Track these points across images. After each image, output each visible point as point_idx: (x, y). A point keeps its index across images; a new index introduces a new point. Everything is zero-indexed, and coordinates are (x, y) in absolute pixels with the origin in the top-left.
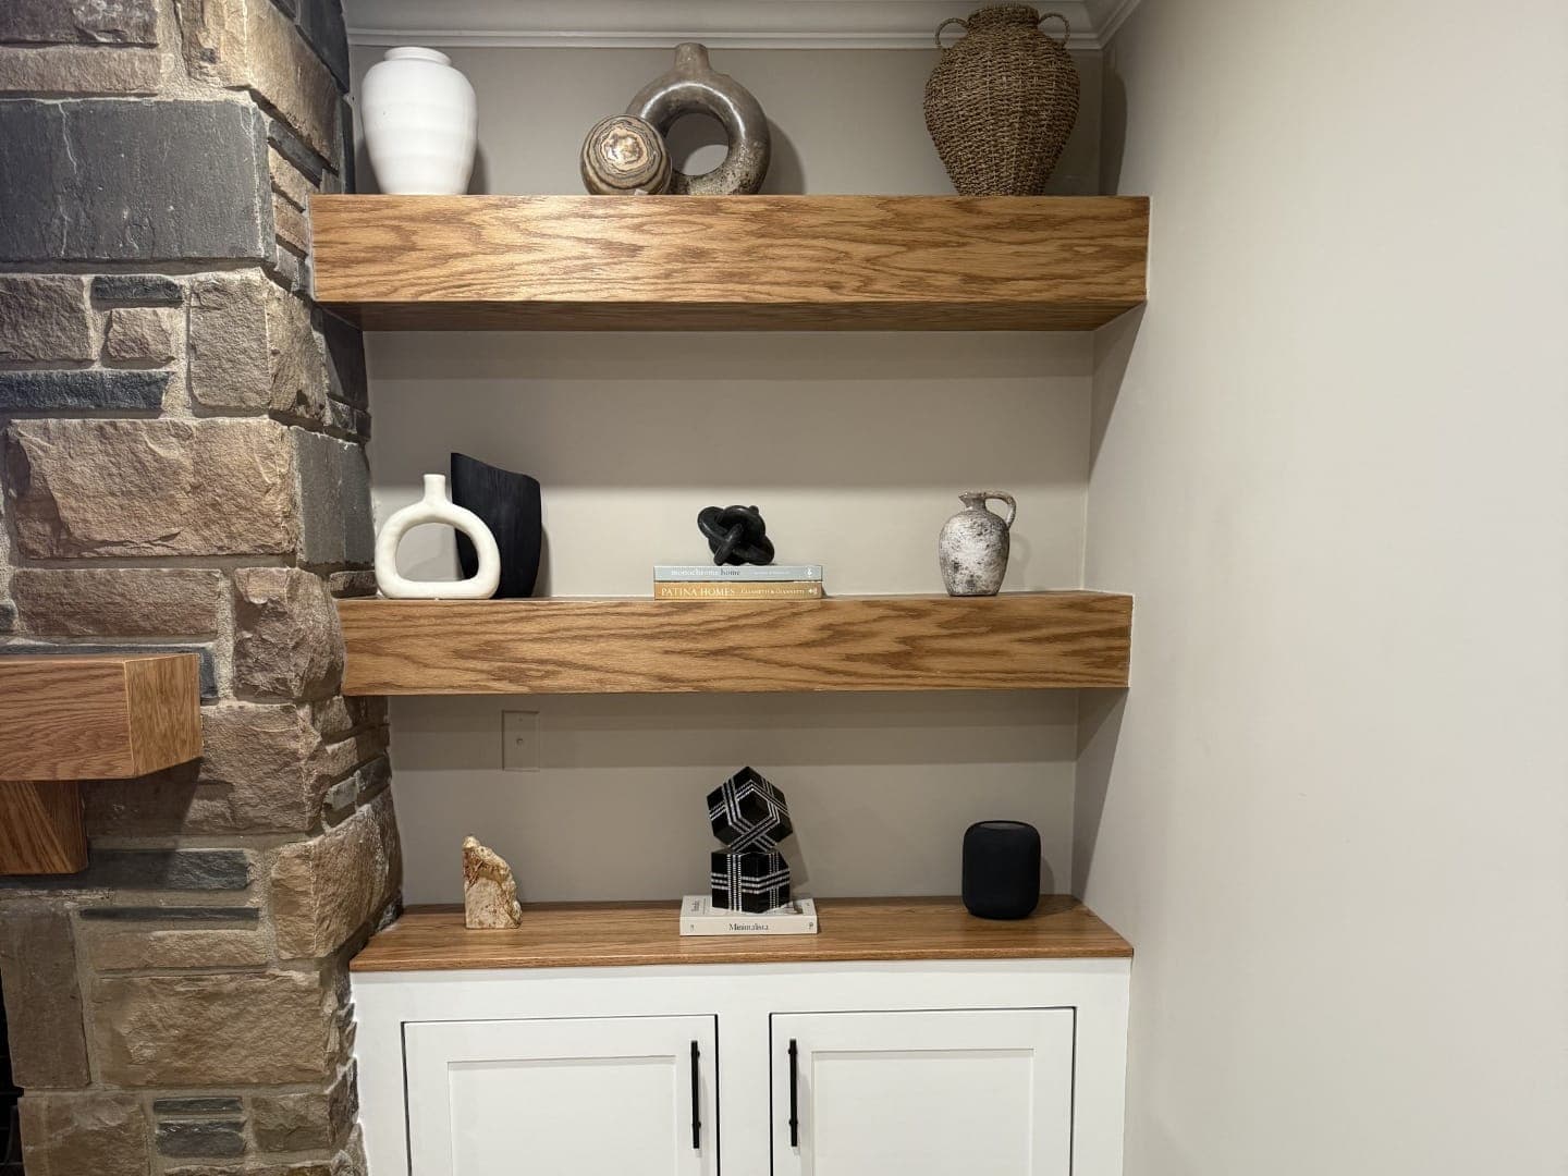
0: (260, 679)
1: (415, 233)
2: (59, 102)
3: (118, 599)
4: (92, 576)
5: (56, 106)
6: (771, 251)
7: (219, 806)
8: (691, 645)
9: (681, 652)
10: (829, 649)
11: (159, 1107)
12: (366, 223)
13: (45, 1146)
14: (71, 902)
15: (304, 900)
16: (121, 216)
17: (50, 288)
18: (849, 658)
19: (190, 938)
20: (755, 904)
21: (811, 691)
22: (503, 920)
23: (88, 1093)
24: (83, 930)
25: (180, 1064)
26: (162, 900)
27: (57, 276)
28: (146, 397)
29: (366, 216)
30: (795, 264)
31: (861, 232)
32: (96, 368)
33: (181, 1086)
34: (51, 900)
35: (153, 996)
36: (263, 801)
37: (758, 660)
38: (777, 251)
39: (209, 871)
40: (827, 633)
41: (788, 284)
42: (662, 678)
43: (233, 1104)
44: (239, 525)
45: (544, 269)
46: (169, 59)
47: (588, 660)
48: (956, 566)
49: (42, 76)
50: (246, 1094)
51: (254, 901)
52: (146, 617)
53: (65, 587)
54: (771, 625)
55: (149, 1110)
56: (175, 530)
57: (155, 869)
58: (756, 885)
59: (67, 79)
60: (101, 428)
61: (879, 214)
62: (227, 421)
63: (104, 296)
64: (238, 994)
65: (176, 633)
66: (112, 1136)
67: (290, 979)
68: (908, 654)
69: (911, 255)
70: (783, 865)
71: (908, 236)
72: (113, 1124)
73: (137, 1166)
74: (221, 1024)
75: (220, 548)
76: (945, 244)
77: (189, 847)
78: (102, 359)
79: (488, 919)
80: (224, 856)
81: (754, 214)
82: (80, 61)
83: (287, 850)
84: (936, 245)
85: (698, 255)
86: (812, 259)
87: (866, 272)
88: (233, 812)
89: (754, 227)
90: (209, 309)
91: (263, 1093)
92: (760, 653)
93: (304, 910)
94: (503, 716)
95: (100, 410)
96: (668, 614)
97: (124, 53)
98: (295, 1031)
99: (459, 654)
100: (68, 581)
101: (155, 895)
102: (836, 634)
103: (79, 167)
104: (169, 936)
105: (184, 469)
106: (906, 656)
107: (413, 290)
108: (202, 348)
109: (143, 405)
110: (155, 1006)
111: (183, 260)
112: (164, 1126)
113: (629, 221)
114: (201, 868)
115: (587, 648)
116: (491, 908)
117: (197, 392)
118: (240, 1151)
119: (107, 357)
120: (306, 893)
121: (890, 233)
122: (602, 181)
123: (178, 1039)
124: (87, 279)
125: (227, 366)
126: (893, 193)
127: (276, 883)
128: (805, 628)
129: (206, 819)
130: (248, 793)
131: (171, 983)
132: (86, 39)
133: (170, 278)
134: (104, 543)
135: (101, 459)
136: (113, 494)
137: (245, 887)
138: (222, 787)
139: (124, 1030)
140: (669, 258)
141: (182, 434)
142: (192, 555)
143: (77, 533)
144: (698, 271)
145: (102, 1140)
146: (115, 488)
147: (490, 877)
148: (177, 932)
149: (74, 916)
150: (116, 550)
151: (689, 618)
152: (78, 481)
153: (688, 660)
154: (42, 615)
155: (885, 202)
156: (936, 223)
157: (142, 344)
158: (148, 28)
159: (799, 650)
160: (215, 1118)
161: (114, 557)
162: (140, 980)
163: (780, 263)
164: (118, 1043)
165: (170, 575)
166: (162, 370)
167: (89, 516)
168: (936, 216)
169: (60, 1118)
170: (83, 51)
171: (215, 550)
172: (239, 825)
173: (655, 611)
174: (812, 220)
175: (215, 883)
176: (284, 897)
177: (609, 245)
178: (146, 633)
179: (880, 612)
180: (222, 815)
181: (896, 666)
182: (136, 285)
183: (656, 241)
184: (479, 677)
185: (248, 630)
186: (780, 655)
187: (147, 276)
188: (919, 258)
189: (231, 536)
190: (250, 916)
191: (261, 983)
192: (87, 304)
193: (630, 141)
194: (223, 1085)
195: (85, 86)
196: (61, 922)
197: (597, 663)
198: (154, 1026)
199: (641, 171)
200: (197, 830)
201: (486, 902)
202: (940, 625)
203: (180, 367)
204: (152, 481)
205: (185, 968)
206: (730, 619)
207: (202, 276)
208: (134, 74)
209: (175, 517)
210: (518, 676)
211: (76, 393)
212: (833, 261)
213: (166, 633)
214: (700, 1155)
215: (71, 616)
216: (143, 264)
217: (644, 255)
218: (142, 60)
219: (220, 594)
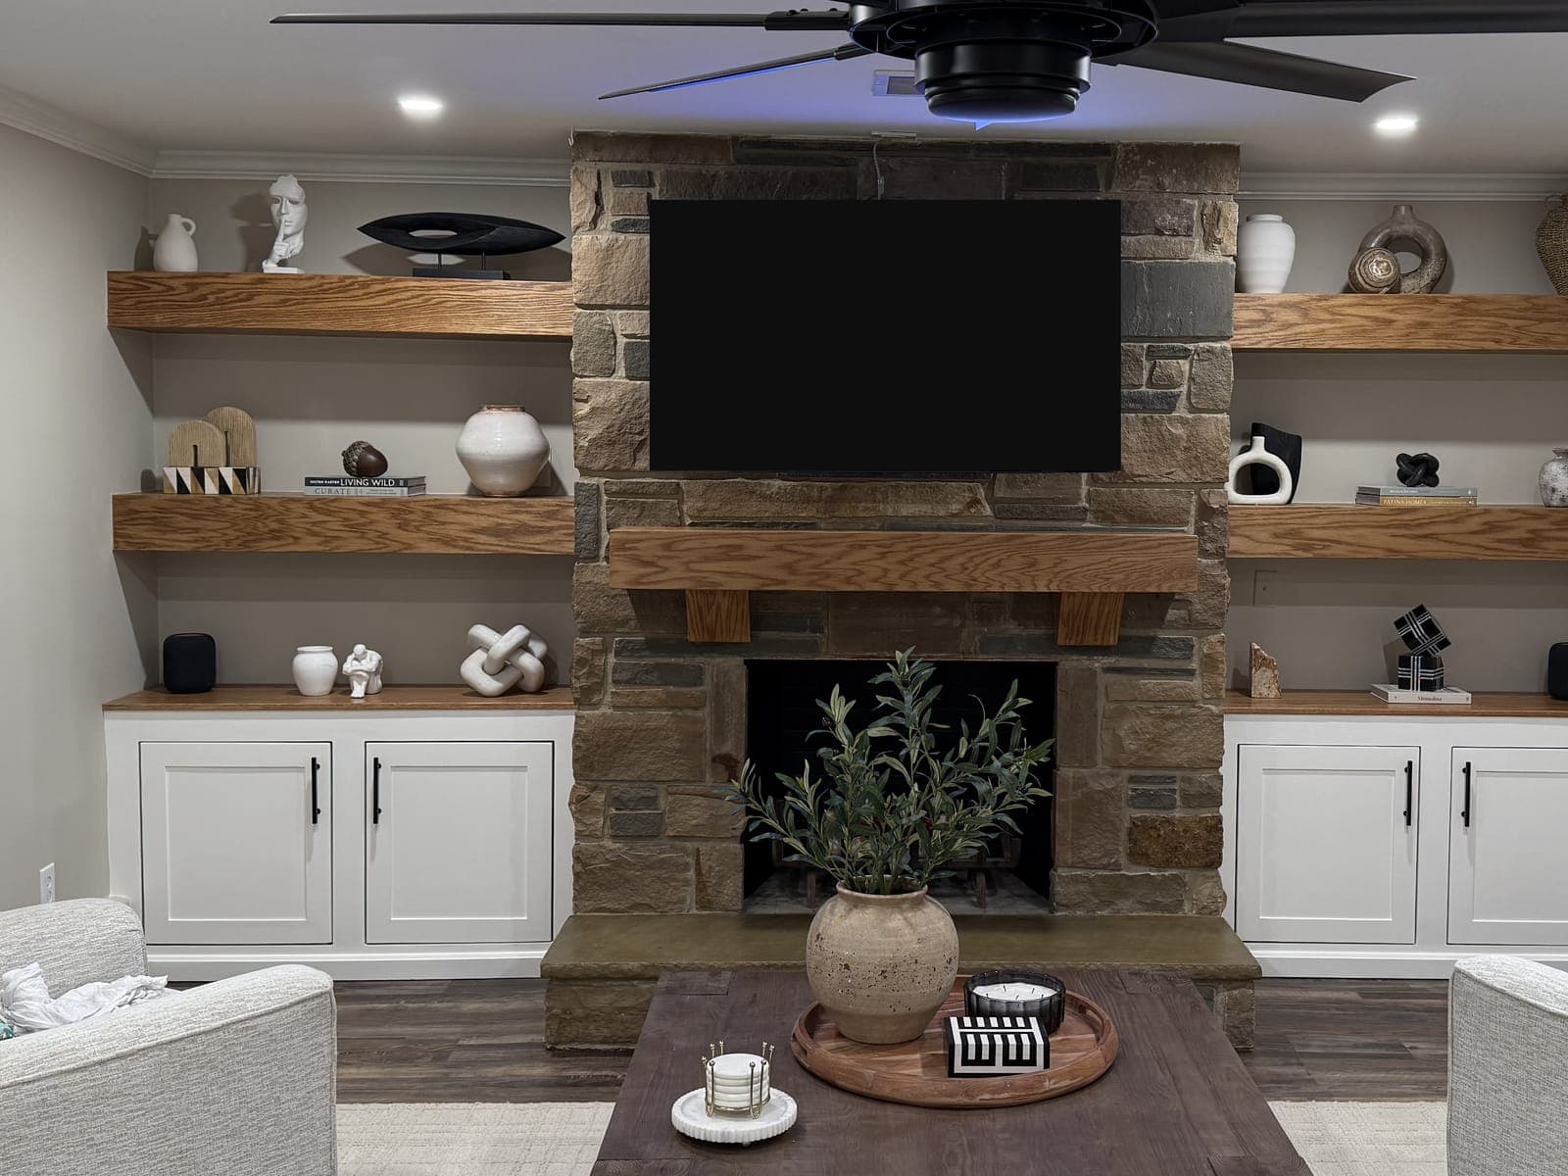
0: (1209, 546)
1: (1272, 313)
2: (1142, 262)
3: (1144, 504)
4: (1131, 492)
5: (1141, 264)
6: (1464, 323)
7: (1183, 613)
8: (1408, 532)
9: (1403, 536)
10: (1488, 536)
11: (1132, 779)
12: (1247, 308)
13: (1072, 798)
14: (1098, 663)
15: (1221, 666)
16: (1166, 316)
17: (1129, 350)
18: (1499, 541)
19: (1161, 684)
20: (1427, 686)
21: (1476, 559)
22: (1274, 693)
23: (1094, 770)
24: (1103, 679)
25: (1148, 755)
26: (1146, 663)
27: (1132, 344)
28: (1170, 402)
29: (1246, 304)
30: (1479, 330)
31: (1514, 313)
32: (1143, 389)
33: (1144, 767)
34: (1088, 662)
35: (1137, 716)
36: (1206, 611)
37: (1446, 541)
38: (1469, 323)
39: (1174, 648)
40: (1486, 527)
41: (1472, 340)
42: (1390, 550)
43: (1172, 779)
44: (1207, 468)
45: (1340, 331)
46: (1198, 242)
47: (1348, 540)
48: (1554, 490)
49: (1137, 251)
50: (1178, 773)
51: (1194, 665)
52: (1155, 514)
53: (1116, 497)
54: (1454, 522)
55: (1125, 781)
56: (1173, 470)
57: (1146, 646)
58: (1430, 675)
59: (1149, 251)
60: (1145, 418)
61: (1525, 304)
62: (1207, 416)
63: (1151, 354)
64: (1182, 716)
65: (1170, 522)
66: (1106, 793)
67: (1209, 709)
68: (1533, 539)
69: (1541, 326)
70: (1442, 666)
71: (1540, 316)
72: (1109, 787)
73: (1117, 813)
74: (1171, 733)
75: (1196, 479)
76: (1559, 320)
77: (1163, 635)
78: (1147, 384)
79: (1265, 692)
80: (1183, 640)
81: (1456, 304)
82: (1156, 244)
83: (1213, 638)
84: (1554, 320)
85: (1424, 325)
86: (1486, 327)
87: (1514, 334)
88: (1189, 615)
89: (1455, 310)
90: (1203, 360)
91: (1187, 773)
92: (1446, 537)
93: (1220, 671)
94: (1256, 574)
95: (1145, 410)
96: (1394, 515)
97: (1177, 239)
98: (1210, 738)
99: (1276, 535)
100: (1117, 494)
101: (1141, 661)
102: (1491, 527)
103: (1149, 293)
104: (1149, 683)
105: (1183, 439)
106: (1532, 540)
107: (1268, 342)
108: (1198, 380)
109: (1166, 408)
110: (1138, 722)
111: (1194, 337)
112: (1134, 790)
113: (1390, 308)
114: (1170, 646)
115: (1348, 532)
116: (1267, 686)
117: (1193, 401)
118: (1172, 807)
119: (1150, 383)
120: (1222, 662)
121: (1529, 314)
122: (1366, 283)
123: (1149, 740)
124: (1145, 345)
125: (1209, 388)
126: (1532, 294)
127: (1206, 656)
128: (1473, 524)
129: (1176, 621)
130: (1198, 607)
131: (1147, 709)
132: (1159, 232)
133: (1186, 346)
134: (1139, 476)
135: (1142, 433)
136: (1145, 451)
137: (1189, 658)
138: (1186, 603)
139: (1122, 734)
140: (1409, 326)
141: (1183, 421)
142: (1181, 483)
143: (1127, 471)
144: (1423, 333)
145: (1101, 796)
146: (1147, 448)
147: (1268, 666)
148: (1155, 681)
149: (1099, 670)
150: (1144, 479)
151: (1406, 517)
152: (1129, 445)
153: (1405, 540)
154: (1102, 512)
155: (1527, 298)
156: (1556, 309)
157: (1170, 377)
158: (1189, 228)
159: (1471, 536)
160: (1162, 787)
161: (1142, 482)
162: (1132, 707)
163: (1468, 329)
164: (1118, 743)
165: (1170, 492)
166: (1176, 390)
167: (1133, 462)
168: (1555, 305)
169: (1080, 783)
170: (1157, 238)
171: (1193, 480)
172: (1191, 623)
173: (1389, 513)
174: (1487, 307)
175: (1176, 654)
176: (1210, 663)
177: (1375, 319)
178: (1153, 522)
179: (1517, 515)
180: (1184, 619)
181: (1524, 546)
182: (1169, 349)
183: (1400, 317)
184: (1287, 548)
185: (1205, 521)
186: (1459, 539)
187: (1175, 344)
188: (1546, 327)
189: (1203, 473)
190: (1191, 673)
191: (1195, 710)
192: (1143, 359)
193: (1385, 264)
194: (1167, 768)
195: (1157, 255)
196: (1093, 673)
197: (1353, 541)
198: (1137, 732)
199: (1389, 279)
200: (1172, 626)
201: (1264, 681)
202: (1553, 523)
203: (1184, 389)
204: (1165, 445)
205: (1154, 701)
206: (1431, 518)
207: (1201, 345)
208: (1181, 249)
209: (1174, 463)
210: (1307, 548)
211: (1134, 401)
212: (1498, 328)
213: (1165, 522)
214: (1407, 832)
215: (1117, 512)
216: (1171, 339)
217: (1395, 325)
218: (1186, 243)
219: (1192, 502)
